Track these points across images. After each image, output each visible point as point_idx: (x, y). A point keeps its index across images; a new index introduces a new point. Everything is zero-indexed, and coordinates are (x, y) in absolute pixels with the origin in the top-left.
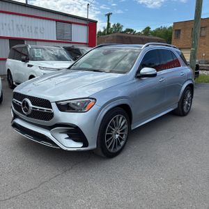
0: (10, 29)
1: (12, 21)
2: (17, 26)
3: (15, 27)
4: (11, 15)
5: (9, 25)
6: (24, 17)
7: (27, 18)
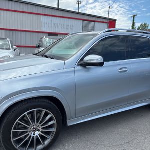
0: (49, 27)
1: (52, 21)
2: (55, 24)
3: (53, 25)
4: (51, 18)
5: (49, 24)
6: (60, 19)
7: (62, 19)
